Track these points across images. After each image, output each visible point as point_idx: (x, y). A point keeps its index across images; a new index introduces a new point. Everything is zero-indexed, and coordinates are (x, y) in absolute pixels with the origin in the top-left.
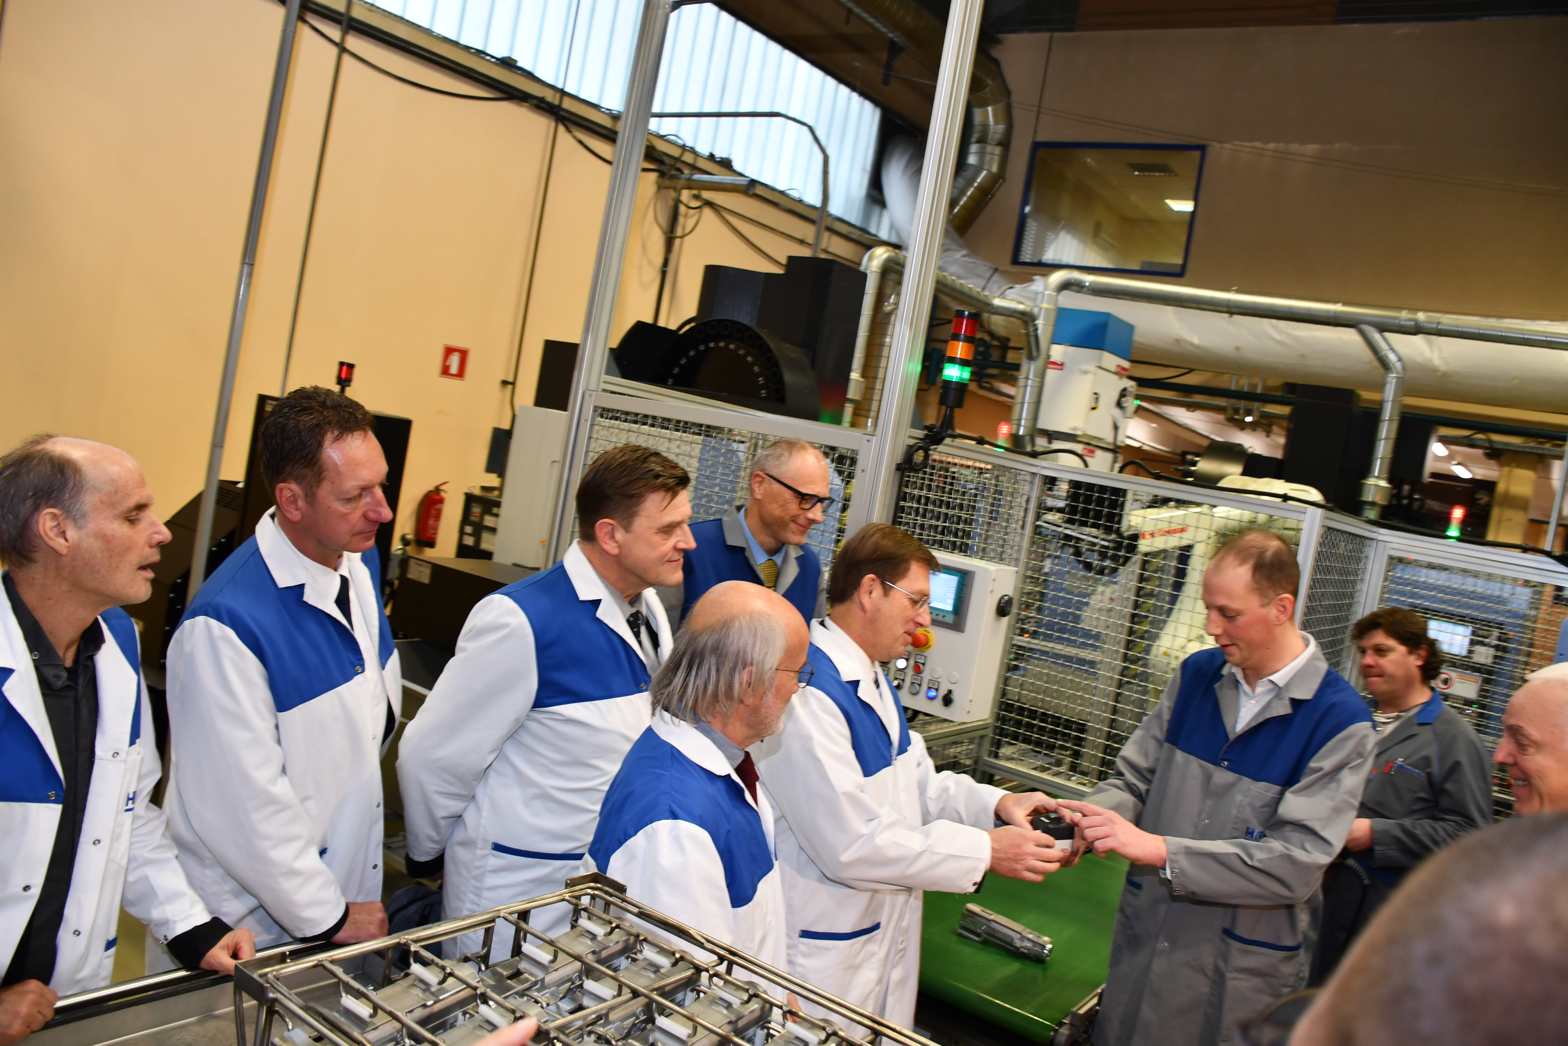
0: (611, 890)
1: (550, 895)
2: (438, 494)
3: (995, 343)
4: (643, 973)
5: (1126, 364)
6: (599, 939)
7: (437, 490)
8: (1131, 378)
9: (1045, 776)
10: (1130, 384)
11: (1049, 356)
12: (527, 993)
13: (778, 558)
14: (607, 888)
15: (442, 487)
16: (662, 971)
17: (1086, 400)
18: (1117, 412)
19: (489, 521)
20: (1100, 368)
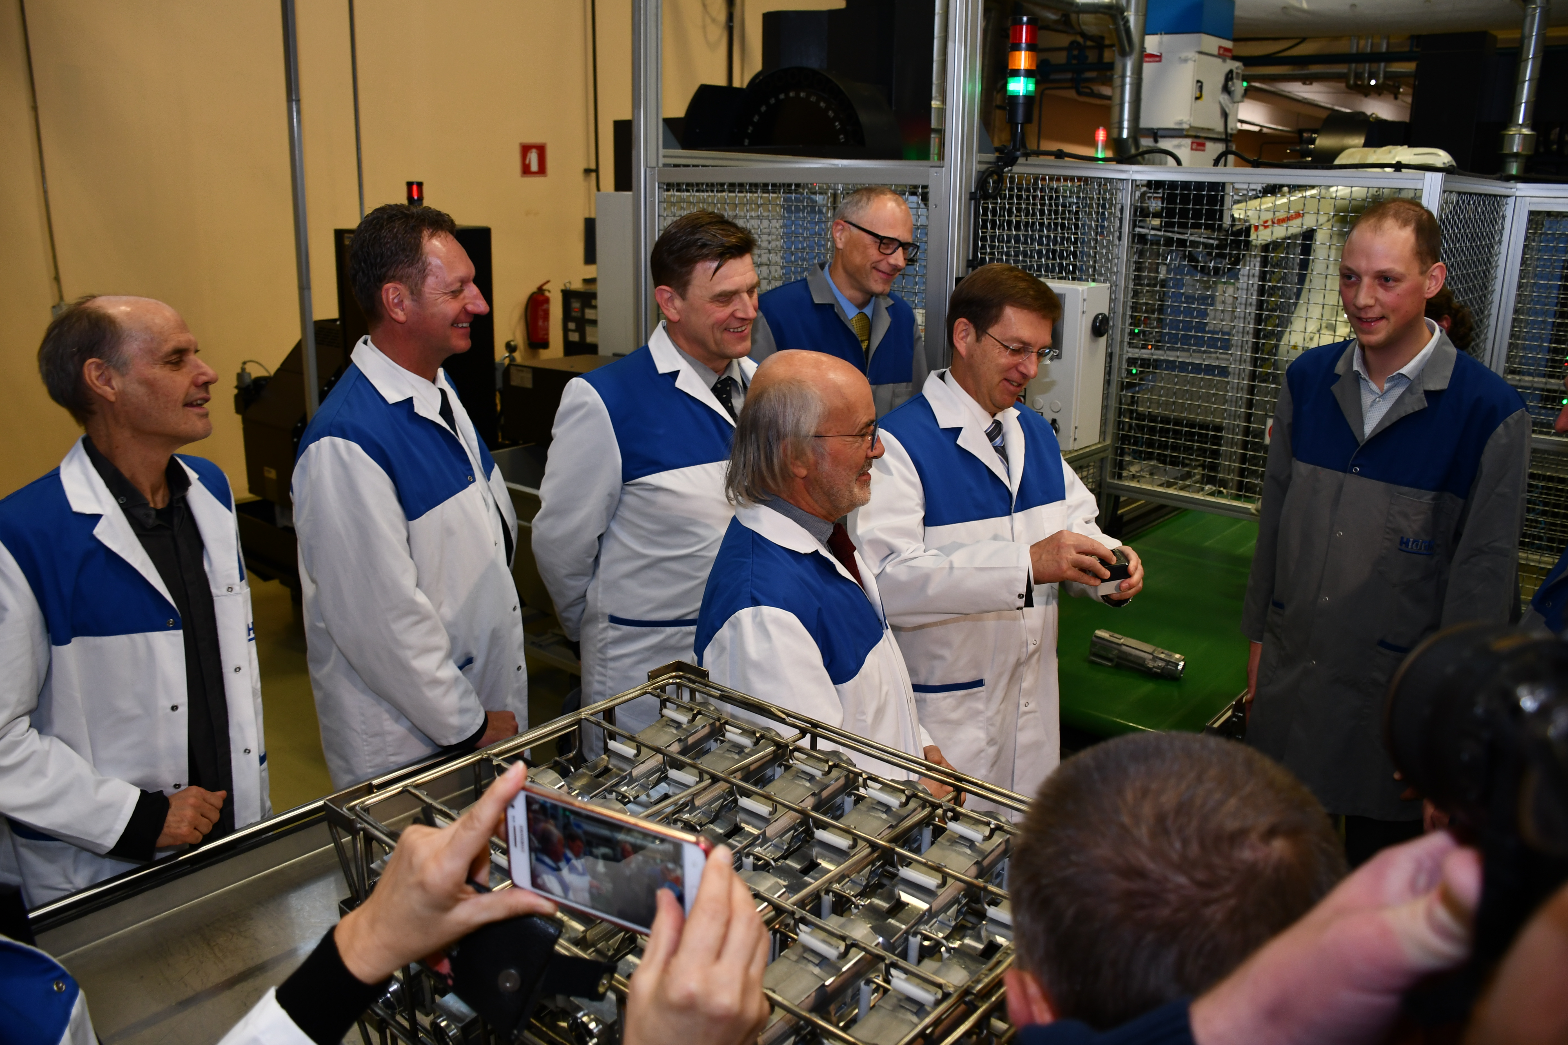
0: (693, 677)
1: (632, 691)
2: (543, 294)
3: (1089, 43)
4: (728, 755)
5: (1229, 44)
6: (684, 726)
7: (541, 290)
8: (1235, 58)
9: (1171, 491)
10: (1236, 65)
11: (1143, 49)
12: (615, 789)
13: (868, 311)
14: (689, 676)
15: (545, 287)
16: (747, 751)
17: (1187, 89)
18: (1224, 98)
19: (589, 314)
20: (1200, 53)
